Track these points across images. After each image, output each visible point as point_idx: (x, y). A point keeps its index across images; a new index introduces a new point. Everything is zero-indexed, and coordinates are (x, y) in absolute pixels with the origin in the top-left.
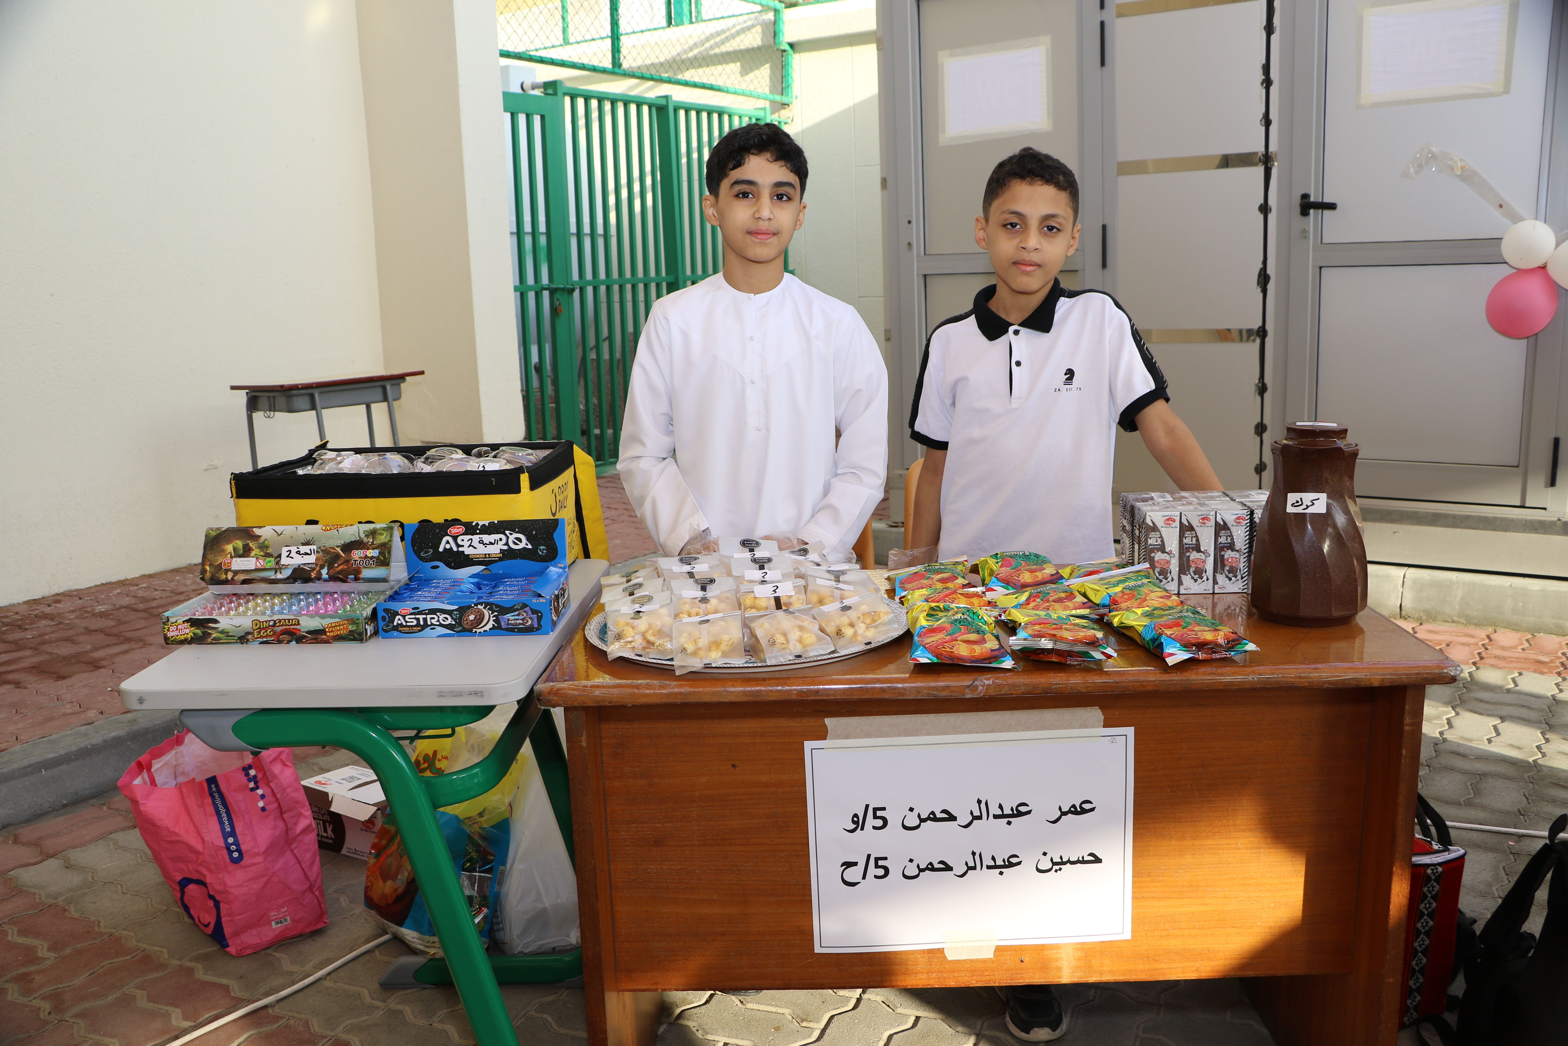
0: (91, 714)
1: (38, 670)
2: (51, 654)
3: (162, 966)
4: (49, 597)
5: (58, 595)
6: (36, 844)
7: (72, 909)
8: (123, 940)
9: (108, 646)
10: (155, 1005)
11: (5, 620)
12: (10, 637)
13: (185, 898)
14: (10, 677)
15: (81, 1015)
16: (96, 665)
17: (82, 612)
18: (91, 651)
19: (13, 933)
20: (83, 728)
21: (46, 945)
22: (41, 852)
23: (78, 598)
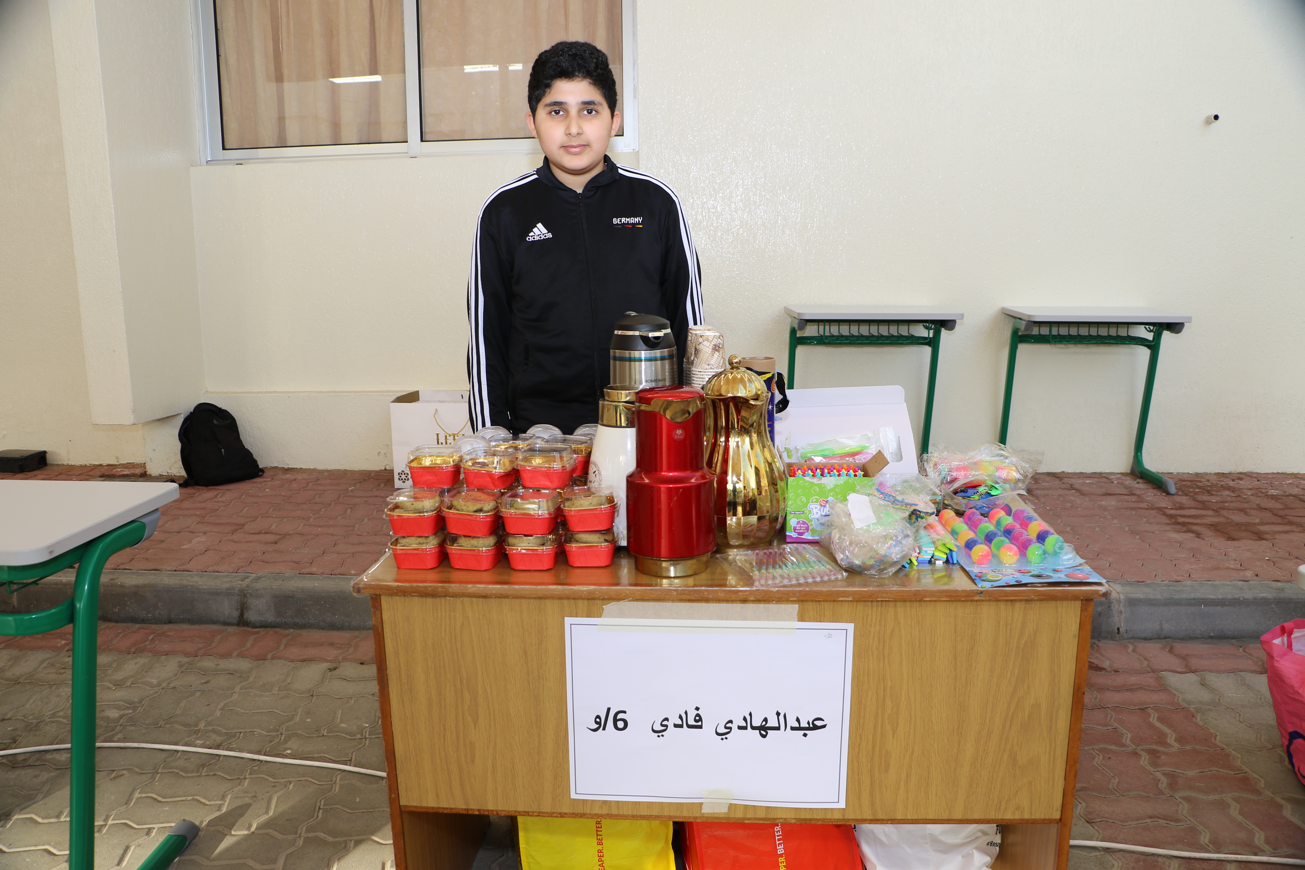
0: (1249, 574)
1: (1215, 528)
2: (1227, 518)
3: (1257, 792)
4: (1234, 474)
5: (1241, 473)
6: (1184, 658)
7: (1199, 717)
8: (1231, 757)
9: (1273, 523)
10: (1244, 820)
11: (1199, 484)
12: (1200, 498)
13: (1292, 747)
14: (1195, 528)
15: (1187, 799)
16: (1260, 536)
17: (1258, 492)
18: (1259, 524)
19: (1154, 717)
20: (1240, 583)
21: (1174, 736)
22: (1186, 666)
23: (1256, 480)
